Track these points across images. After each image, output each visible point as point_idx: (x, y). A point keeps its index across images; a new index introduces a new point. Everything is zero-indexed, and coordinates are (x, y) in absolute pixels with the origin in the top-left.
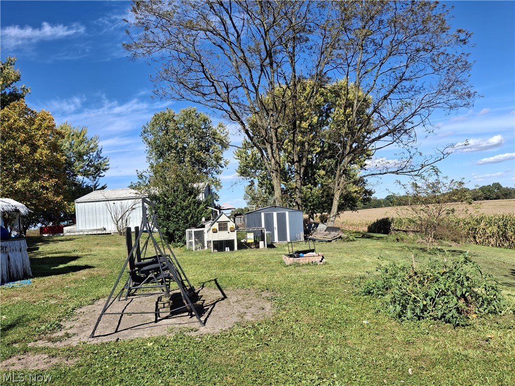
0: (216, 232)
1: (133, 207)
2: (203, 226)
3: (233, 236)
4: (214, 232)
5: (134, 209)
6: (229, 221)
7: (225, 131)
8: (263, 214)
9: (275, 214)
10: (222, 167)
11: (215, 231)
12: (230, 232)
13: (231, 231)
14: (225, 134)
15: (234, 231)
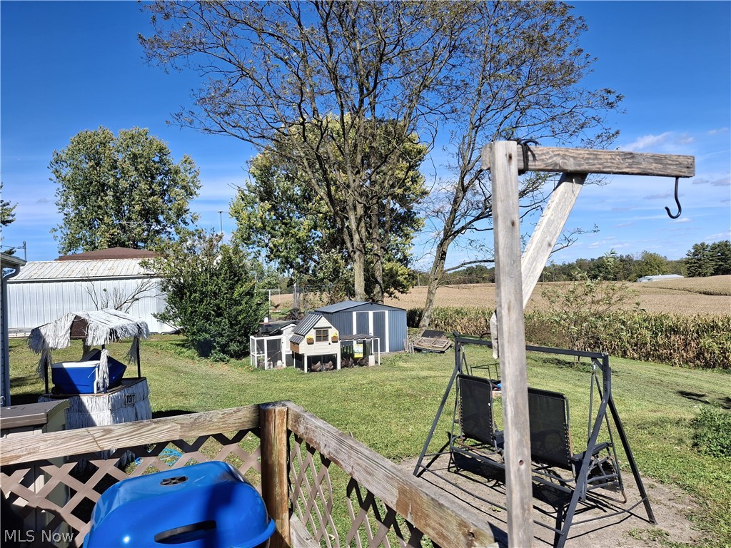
0: (313, 343)
1: (136, 297)
2: (280, 333)
3: (335, 349)
4: (309, 344)
5: (137, 299)
6: (331, 328)
7: (193, 170)
8: (354, 314)
9: (371, 314)
10: (185, 223)
11: (310, 342)
12: (331, 343)
13: (333, 342)
14: (192, 175)
15: (337, 342)
